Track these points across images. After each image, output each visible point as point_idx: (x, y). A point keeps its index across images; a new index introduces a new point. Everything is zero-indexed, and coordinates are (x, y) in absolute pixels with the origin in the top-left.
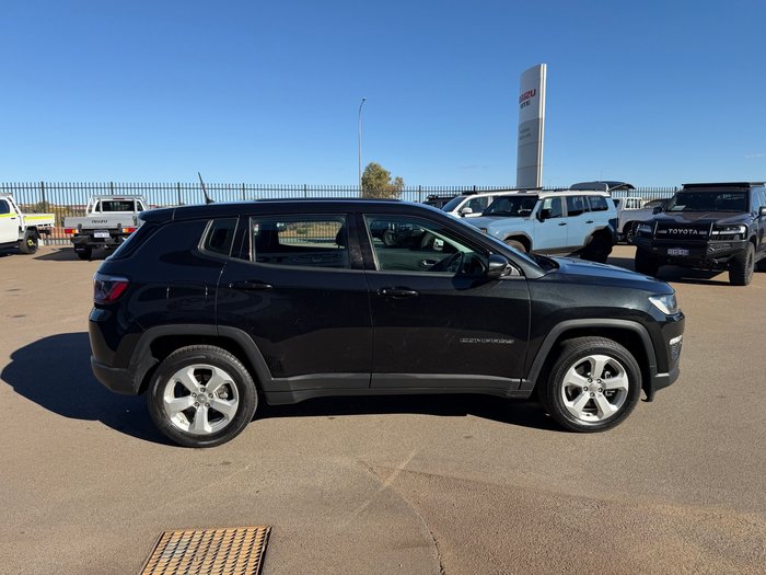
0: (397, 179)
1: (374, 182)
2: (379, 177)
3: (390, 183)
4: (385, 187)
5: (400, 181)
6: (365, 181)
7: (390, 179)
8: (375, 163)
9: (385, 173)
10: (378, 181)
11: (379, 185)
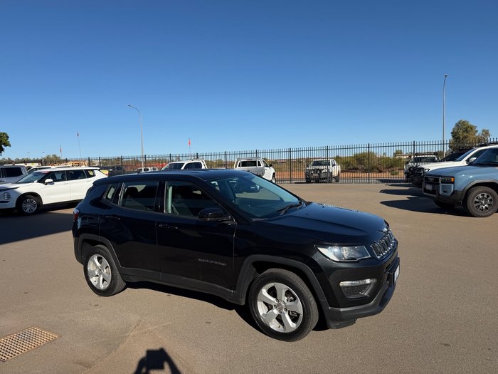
0: (483, 131)
1: (461, 134)
2: (466, 131)
3: (477, 134)
4: (471, 137)
5: (486, 133)
6: (454, 134)
7: (477, 131)
8: (464, 120)
9: (472, 128)
10: (465, 134)
11: (466, 137)
